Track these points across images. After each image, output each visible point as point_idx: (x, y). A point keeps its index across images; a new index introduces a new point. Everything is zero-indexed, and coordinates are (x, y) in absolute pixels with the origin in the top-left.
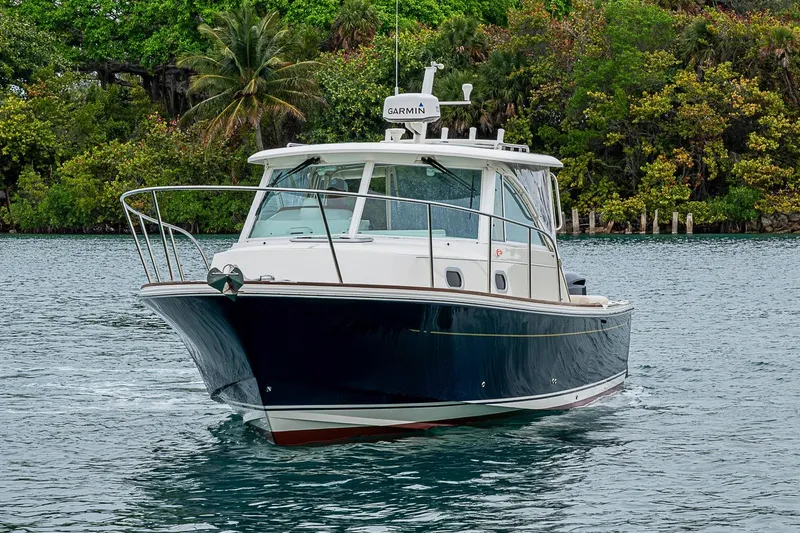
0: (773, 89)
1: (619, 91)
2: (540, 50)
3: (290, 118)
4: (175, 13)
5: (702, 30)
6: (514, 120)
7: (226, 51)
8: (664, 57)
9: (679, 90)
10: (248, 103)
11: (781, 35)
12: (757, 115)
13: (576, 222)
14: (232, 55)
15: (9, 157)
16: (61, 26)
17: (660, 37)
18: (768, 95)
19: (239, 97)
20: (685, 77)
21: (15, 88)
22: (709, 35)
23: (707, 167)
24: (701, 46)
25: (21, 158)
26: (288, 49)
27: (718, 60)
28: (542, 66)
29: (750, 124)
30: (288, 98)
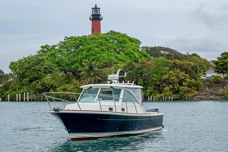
0: (187, 74)
1: (159, 74)
2: (145, 67)
3: (99, 79)
4: (78, 61)
5: (174, 63)
6: (140, 80)
7: (87, 67)
8: (167, 68)
9: (170, 74)
10: (91, 77)
11: (189, 64)
12: (184, 79)
13: (151, 99)
14: (88, 68)
15: (48, 87)
16: (57, 63)
17: (166, 64)
18: (186, 75)
19: (89, 76)
20: (171, 72)
21: (49, 74)
22: (176, 64)
23: (175, 88)
24: (174, 66)
25: (50, 87)
26: (99, 67)
27: (177, 69)
28: (145, 70)
29: (183, 80)
30: (98, 76)
